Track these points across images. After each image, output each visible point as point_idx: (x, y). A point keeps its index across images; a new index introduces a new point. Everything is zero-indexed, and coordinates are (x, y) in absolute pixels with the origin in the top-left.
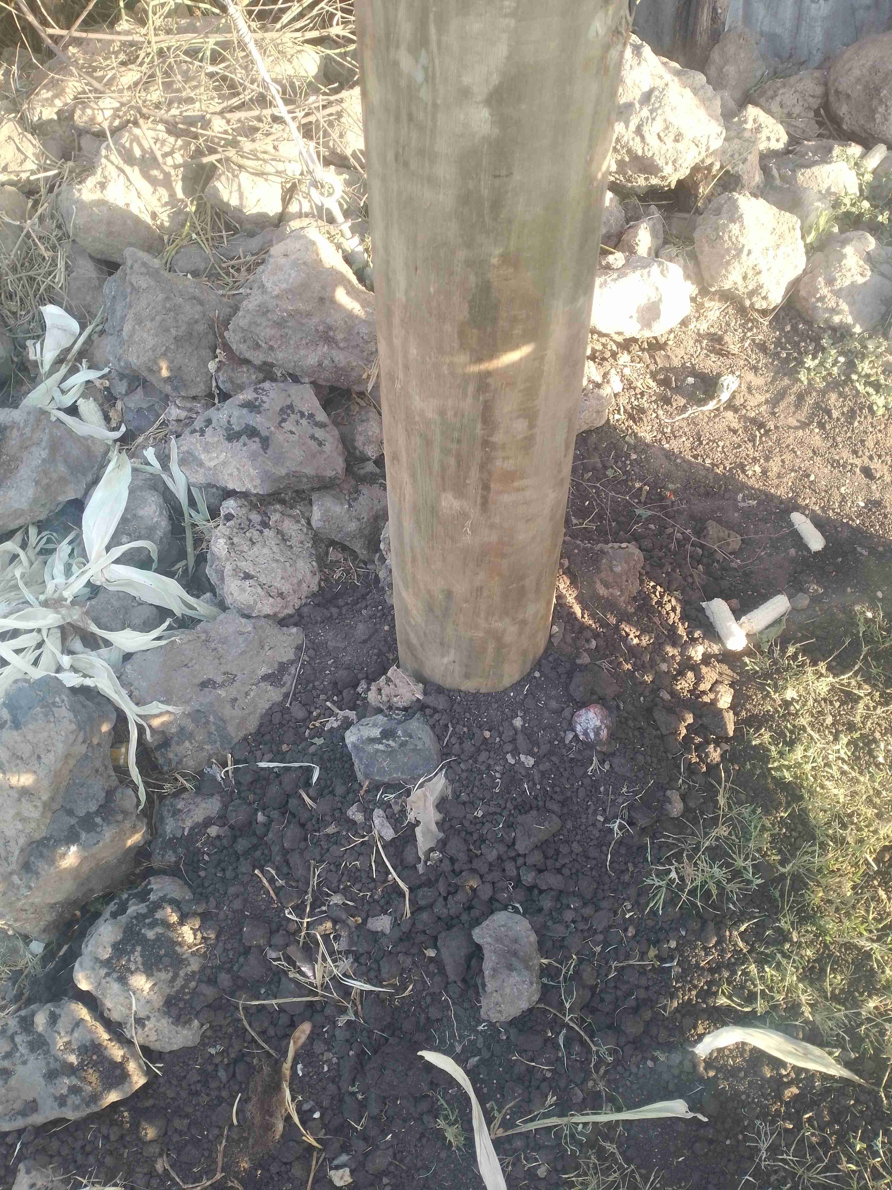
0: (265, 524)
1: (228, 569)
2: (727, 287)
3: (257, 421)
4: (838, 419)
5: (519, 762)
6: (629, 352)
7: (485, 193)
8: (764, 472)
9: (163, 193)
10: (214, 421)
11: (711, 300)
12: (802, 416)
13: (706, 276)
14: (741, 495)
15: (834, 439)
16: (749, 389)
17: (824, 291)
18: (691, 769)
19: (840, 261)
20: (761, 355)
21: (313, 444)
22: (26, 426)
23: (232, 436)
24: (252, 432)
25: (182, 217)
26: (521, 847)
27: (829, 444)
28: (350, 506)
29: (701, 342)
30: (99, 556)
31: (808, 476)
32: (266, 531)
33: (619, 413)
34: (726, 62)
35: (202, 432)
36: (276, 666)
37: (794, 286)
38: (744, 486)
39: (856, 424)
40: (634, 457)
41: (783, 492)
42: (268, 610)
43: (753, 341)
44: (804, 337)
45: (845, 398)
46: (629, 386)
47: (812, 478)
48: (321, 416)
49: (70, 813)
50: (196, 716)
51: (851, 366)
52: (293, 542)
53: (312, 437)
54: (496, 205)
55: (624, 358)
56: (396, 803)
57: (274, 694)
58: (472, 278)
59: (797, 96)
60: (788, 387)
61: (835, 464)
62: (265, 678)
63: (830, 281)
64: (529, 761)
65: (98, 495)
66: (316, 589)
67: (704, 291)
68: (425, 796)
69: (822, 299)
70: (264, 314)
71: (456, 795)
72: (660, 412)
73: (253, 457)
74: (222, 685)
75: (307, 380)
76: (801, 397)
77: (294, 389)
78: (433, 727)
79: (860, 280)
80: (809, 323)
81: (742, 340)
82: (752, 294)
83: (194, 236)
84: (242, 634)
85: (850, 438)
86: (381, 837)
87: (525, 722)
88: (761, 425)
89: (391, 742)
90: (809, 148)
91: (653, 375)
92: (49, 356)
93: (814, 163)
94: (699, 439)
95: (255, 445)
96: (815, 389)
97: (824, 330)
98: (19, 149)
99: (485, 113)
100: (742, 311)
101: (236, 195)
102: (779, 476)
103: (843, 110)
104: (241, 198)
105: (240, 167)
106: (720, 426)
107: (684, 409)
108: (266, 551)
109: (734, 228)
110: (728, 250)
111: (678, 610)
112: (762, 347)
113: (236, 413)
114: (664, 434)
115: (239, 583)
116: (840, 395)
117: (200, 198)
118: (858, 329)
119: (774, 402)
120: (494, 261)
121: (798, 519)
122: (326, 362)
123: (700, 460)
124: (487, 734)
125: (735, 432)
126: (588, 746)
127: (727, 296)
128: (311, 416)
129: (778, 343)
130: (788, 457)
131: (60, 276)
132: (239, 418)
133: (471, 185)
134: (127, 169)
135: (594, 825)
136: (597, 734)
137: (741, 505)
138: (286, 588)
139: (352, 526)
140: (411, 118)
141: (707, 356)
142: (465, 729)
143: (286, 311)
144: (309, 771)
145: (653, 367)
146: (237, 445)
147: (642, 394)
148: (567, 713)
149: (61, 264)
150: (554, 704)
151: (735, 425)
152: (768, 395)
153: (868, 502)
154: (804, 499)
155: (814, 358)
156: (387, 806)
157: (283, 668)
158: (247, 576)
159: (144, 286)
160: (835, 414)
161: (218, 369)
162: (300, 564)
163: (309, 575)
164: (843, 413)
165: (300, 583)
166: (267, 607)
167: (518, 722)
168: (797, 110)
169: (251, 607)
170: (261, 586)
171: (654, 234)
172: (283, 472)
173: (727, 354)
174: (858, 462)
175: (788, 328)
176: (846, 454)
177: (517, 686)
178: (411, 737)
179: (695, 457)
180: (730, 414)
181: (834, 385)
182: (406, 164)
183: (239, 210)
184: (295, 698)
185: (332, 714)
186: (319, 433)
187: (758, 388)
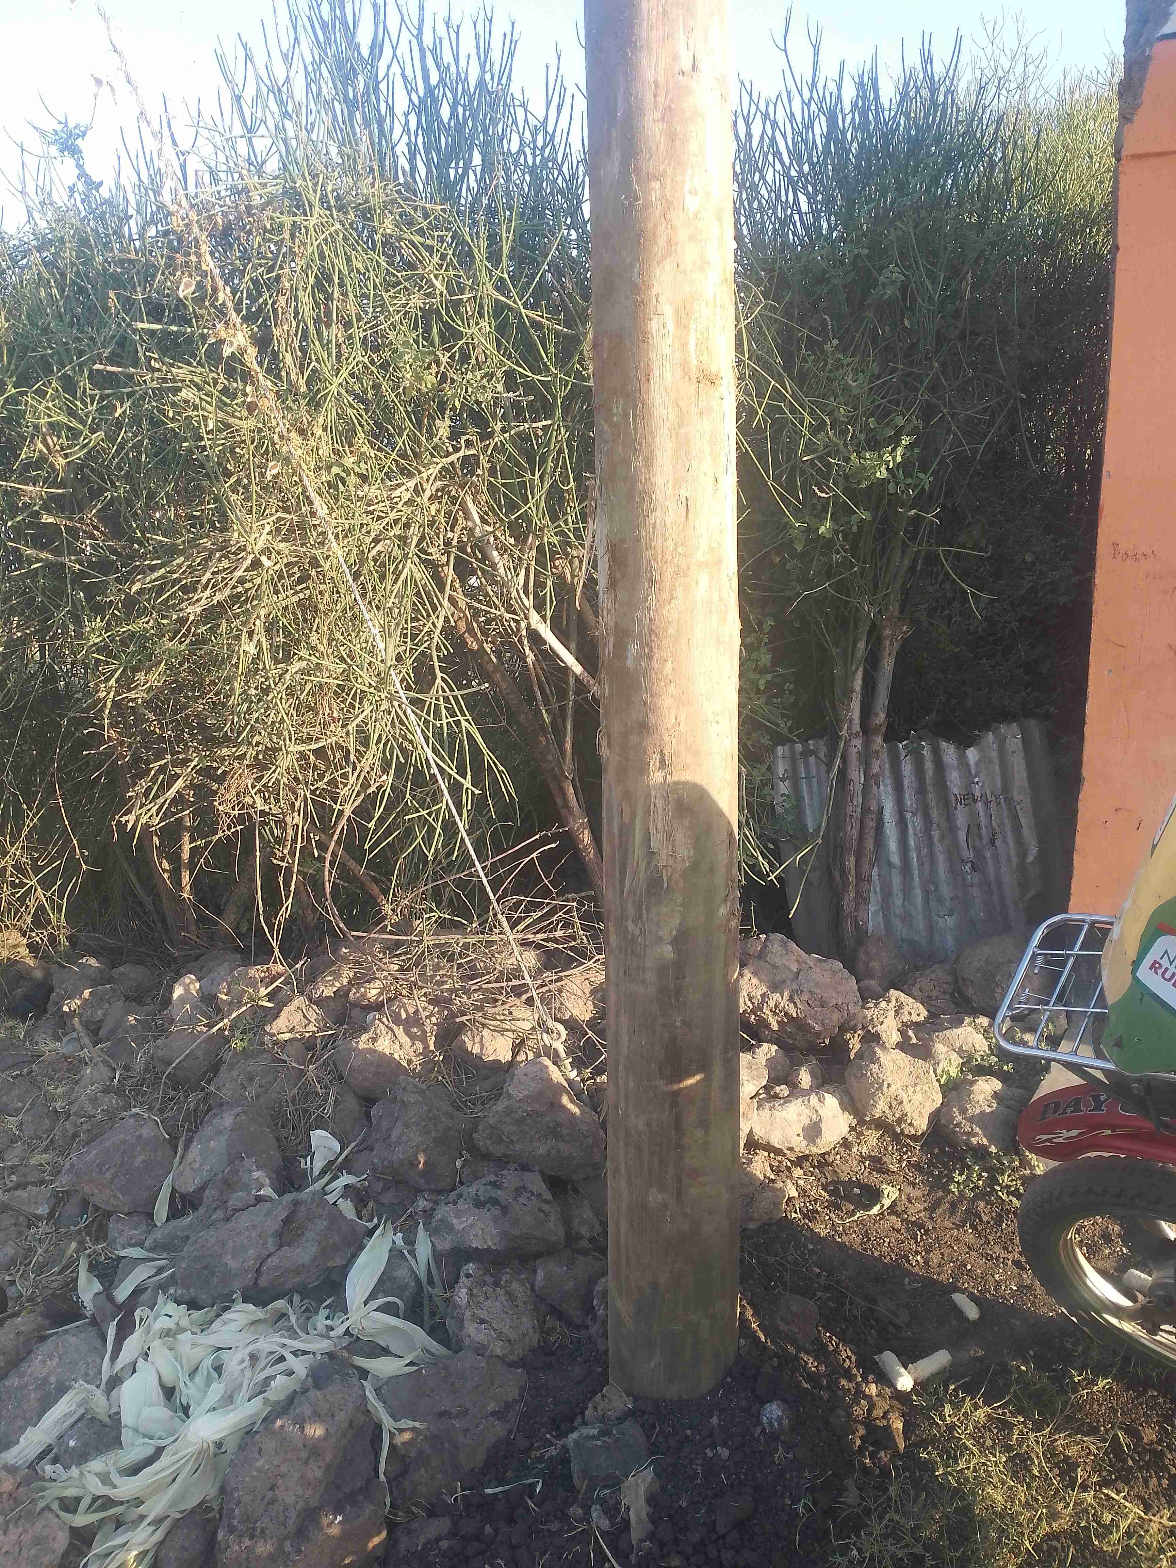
0: (497, 1284)
1: (468, 1314)
2: (877, 1116)
3: (499, 1194)
4: (988, 1222)
5: (716, 1455)
6: (802, 1168)
7: (671, 986)
8: (926, 1262)
9: (419, 1046)
10: (465, 1194)
11: (868, 1128)
12: (957, 1219)
13: (859, 1106)
14: (907, 1279)
15: (986, 1238)
16: (909, 1200)
17: (959, 1118)
18: (865, 1470)
19: (969, 1096)
20: (918, 1174)
21: (542, 1215)
22: (312, 1203)
23: (479, 1204)
24: (495, 1202)
25: (431, 1065)
26: (721, 1529)
27: (982, 1242)
28: (568, 1268)
29: (864, 1163)
30: (358, 1308)
31: (965, 1266)
32: (498, 1290)
33: (795, 1212)
34: (871, 959)
35: (455, 1203)
36: (502, 1404)
37: (935, 1118)
38: (909, 1273)
39: (1004, 1226)
40: (811, 1247)
41: (944, 1277)
42: (499, 1352)
43: (909, 1162)
44: (950, 1156)
45: (992, 1205)
46: (803, 1193)
47: (969, 1267)
48: (548, 1196)
49: (338, 1487)
50: (434, 1439)
51: (993, 1180)
52: (520, 1302)
53: (540, 1210)
54: (678, 993)
55: (798, 1172)
56: (611, 1498)
57: (499, 1429)
58: (666, 1034)
59: (932, 983)
60: (943, 1198)
61: (986, 1256)
62: (493, 1414)
63: (963, 1111)
64: (725, 1453)
65: (363, 1258)
66: (536, 1345)
67: (861, 1122)
68: (637, 1485)
69: (958, 1125)
70: (508, 1114)
71: (663, 1488)
72: (832, 1215)
73: (495, 1220)
74: (455, 1417)
75: (536, 1168)
76: (954, 1205)
77: (526, 1175)
78: (642, 1426)
79: (988, 1110)
80: (954, 1145)
81: (900, 1161)
82: (900, 1121)
83: (440, 1078)
84: (476, 1369)
85: (1000, 1237)
86: (597, 1527)
87: (720, 1420)
88: (921, 1226)
89: (607, 1439)
90: (945, 1020)
91: (824, 1188)
92: (318, 1165)
93: (947, 1029)
94: (867, 1237)
95: (497, 1211)
96: (966, 1199)
97: (966, 1151)
98: (304, 1016)
99: (670, 948)
100: (897, 1137)
101: (477, 1046)
102: (940, 1266)
103: (970, 992)
104: (482, 1046)
105: (484, 1025)
106: (886, 1226)
107: (853, 1213)
108: (498, 1304)
109: (875, 1067)
110: (872, 1084)
111: (853, 1359)
112: (917, 1167)
113: (482, 1188)
114: (836, 1231)
115: (476, 1325)
116: (988, 1203)
117: (447, 1051)
118: (993, 1149)
119: (931, 1209)
120: (678, 1024)
121: (959, 1298)
122: (553, 1152)
123: (869, 1253)
124: (689, 1432)
125: (898, 1231)
126: (774, 1437)
127: (880, 1124)
128: (539, 1195)
129: (930, 1163)
130: (946, 1251)
131: (329, 1110)
132: (485, 1191)
133: (664, 983)
134: (395, 1028)
135: (783, 1510)
136: (780, 1424)
137: (908, 1287)
138: (513, 1336)
139: (571, 1284)
140: (633, 952)
141: (870, 1173)
142: (670, 1429)
143: (526, 1111)
144: (533, 1486)
145: (823, 1180)
146: (483, 1210)
147: (816, 1201)
148: (754, 1410)
149: (331, 1100)
150: (743, 1403)
151: (898, 1226)
152: (926, 1205)
153: (1020, 1287)
154: (963, 1284)
155: (961, 1174)
156: (603, 1501)
157: (508, 1406)
158: (482, 1321)
159: (412, 1100)
160: (985, 1218)
161: (463, 1167)
162: (525, 1319)
163: (531, 1330)
164: (992, 1218)
165: (524, 1335)
166: (498, 1348)
167: (714, 1421)
168: (934, 994)
169: (485, 1347)
170: (495, 1330)
171: (813, 1075)
172: (518, 1233)
173: (887, 1172)
174: (1010, 1256)
175: (937, 1150)
176: (998, 1250)
177: (713, 1392)
178: (623, 1434)
179: (865, 1250)
180: (893, 1218)
181: (981, 1195)
182: (630, 975)
183: (479, 1057)
184: (518, 1431)
185: (551, 1444)
186: (546, 1207)
187: (917, 1199)
